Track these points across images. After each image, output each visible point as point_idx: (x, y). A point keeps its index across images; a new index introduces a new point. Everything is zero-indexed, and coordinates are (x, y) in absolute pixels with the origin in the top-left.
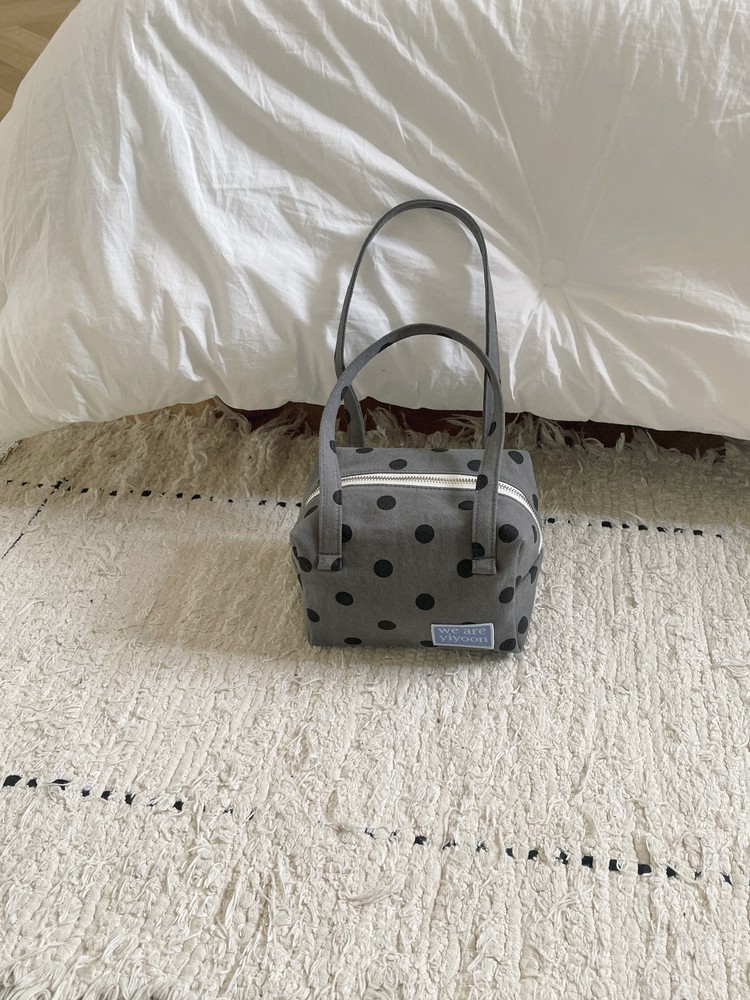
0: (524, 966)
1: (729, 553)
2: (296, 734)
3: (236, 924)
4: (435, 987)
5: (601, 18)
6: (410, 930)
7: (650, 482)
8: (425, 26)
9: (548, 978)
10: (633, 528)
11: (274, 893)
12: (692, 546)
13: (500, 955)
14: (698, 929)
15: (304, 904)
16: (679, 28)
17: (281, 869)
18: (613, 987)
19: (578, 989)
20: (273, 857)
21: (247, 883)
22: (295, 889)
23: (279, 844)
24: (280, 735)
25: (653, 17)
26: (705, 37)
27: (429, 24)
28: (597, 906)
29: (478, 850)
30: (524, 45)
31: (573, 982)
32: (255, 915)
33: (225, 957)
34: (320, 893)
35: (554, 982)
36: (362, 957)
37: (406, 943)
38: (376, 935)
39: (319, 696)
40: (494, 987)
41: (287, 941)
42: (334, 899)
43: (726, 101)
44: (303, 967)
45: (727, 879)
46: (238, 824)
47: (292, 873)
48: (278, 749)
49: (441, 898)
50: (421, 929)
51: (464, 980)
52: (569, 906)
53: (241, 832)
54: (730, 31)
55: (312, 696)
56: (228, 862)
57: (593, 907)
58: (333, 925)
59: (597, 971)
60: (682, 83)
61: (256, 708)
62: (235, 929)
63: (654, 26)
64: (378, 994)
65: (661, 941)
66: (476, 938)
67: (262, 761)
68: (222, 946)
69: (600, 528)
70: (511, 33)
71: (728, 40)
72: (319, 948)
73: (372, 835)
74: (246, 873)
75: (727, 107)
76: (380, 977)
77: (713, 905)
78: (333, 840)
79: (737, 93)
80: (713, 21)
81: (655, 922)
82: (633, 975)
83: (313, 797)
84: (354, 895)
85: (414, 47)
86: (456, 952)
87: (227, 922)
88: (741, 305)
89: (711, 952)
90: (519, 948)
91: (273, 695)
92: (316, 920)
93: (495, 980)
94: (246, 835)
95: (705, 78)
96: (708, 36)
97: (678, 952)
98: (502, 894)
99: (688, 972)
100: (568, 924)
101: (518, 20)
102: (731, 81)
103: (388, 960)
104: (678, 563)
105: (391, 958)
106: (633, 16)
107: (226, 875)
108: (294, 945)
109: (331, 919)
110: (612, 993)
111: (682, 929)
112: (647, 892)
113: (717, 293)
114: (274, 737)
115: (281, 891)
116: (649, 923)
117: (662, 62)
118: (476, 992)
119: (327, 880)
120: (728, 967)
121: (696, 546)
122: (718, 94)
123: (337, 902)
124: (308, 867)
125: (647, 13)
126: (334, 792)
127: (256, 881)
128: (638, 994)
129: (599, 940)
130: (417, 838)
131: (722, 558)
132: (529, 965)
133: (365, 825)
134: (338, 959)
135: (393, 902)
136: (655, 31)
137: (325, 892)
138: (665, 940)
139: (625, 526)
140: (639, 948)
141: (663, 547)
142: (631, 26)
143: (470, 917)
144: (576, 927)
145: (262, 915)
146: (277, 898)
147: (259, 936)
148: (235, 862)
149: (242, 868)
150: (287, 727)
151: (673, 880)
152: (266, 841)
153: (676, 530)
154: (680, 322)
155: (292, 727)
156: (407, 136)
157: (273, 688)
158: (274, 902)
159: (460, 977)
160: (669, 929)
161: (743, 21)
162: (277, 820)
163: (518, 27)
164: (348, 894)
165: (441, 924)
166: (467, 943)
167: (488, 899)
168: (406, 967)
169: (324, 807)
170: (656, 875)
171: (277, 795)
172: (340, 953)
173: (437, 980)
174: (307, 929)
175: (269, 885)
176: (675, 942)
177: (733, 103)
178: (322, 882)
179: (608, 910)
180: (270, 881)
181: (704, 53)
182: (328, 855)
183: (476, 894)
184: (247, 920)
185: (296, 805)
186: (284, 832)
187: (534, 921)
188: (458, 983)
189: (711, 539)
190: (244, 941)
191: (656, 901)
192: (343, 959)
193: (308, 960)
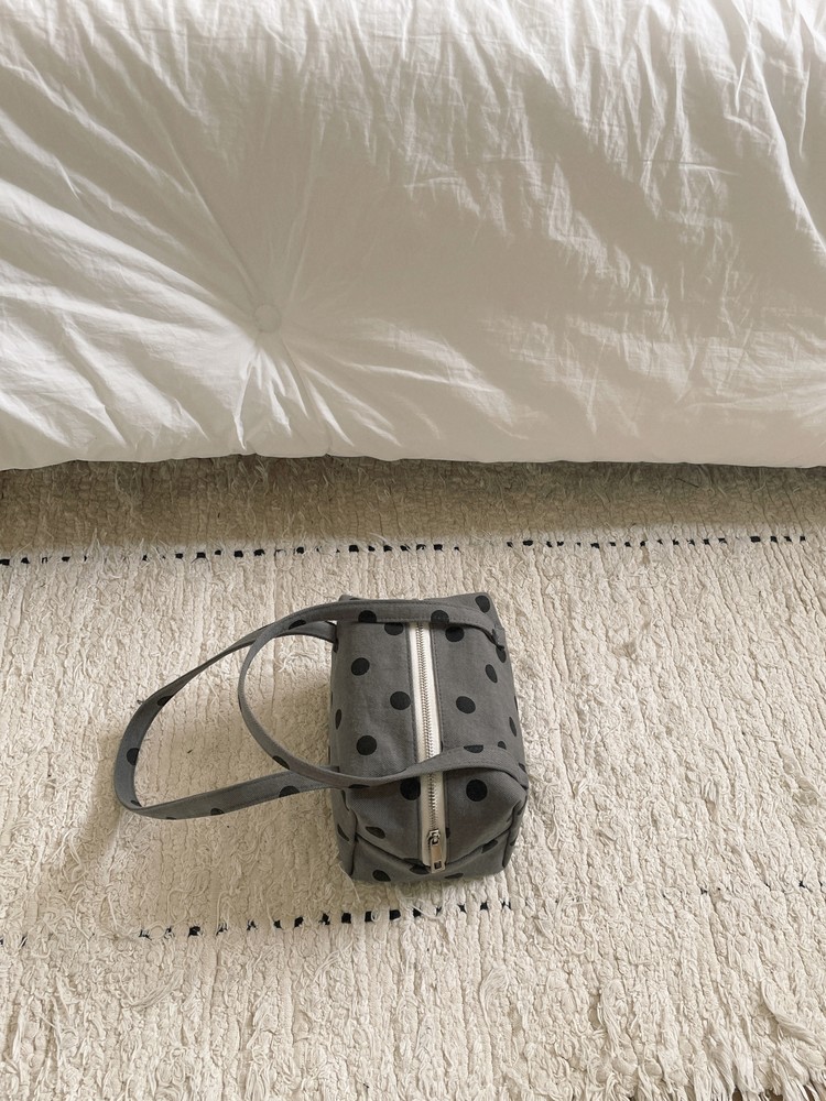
0: (295, 1031)
1: (466, 568)
2: (59, 844)
3: (24, 1056)
4: (219, 1071)
5: (277, 72)
6: (192, 1022)
7: (393, 491)
8: (78, 73)
9: (317, 1036)
10: (379, 549)
11: (57, 1018)
12: (432, 565)
13: (274, 1027)
14: (439, 961)
15: (89, 1021)
16: (361, 88)
17: (61, 990)
18: (370, 1030)
19: (342, 1040)
20: (52, 981)
21: (29, 1014)
22: (78, 1008)
23: (56, 966)
24: (40, 850)
25: (333, 75)
26: (388, 99)
27: (83, 71)
28: (356, 960)
29: (249, 929)
30: (197, 99)
31: (338, 1035)
32: (41, 1043)
33: (19, 1091)
34: (103, 1006)
35: (321, 1039)
36: (150, 1058)
37: (190, 1036)
38: (160, 1035)
39: (78, 797)
40: (271, 1057)
41: (77, 1060)
42: (118, 1008)
43: (417, 166)
44: (96, 1082)
45: (462, 908)
46: (10, 954)
47: (73, 992)
48: (42, 864)
49: (218, 985)
50: (202, 1018)
51: (244, 1058)
52: (332, 965)
53: (14, 962)
54: (414, 93)
55: (70, 797)
56: (6, 996)
57: (353, 962)
58: (120, 1034)
59: (358, 1020)
60: (371, 146)
61: (10, 822)
62: (25, 1060)
63: (336, 86)
64: (168, 1091)
65: (410, 977)
66: (253, 1015)
67: (26, 881)
68: (15, 1080)
69: (347, 554)
70: (181, 85)
71: (412, 102)
72: (108, 1060)
73: (147, 936)
74: (27, 1003)
75: (418, 172)
76: (169, 1073)
77: (451, 937)
78: (109, 950)
79: (426, 158)
80: (396, 82)
81: (404, 964)
82: (387, 1016)
83: (84, 910)
84: (137, 1001)
85: (69, 95)
86: (235, 1033)
87: (15, 1058)
88: (454, 352)
89: (450, 980)
90: (291, 1014)
91: (28, 804)
92: (103, 1033)
93: (271, 1051)
94: (20, 965)
95: (393, 141)
96: (392, 100)
97: (424, 987)
98: (273, 969)
99: (431, 1003)
100: (332, 982)
101: (187, 71)
102: (420, 145)
103: (174, 1056)
104: (421, 586)
105: (177, 1052)
106: (312, 74)
107: (7, 1009)
108: (84, 1063)
109: (116, 1029)
110: (370, 1038)
111: (427, 964)
112: (396, 935)
113: (430, 342)
114: (35, 852)
115: (64, 1013)
116: (399, 964)
117: (348, 124)
118: (256, 1067)
119: (108, 992)
120: (463, 990)
121: (436, 564)
122: (408, 159)
123: (120, 1012)
124: (88, 984)
125: (327, 70)
126: (105, 899)
127: (38, 1009)
128: (392, 1031)
129: (358, 991)
130: (191, 929)
131: (460, 574)
132: (300, 1029)
133: (140, 929)
134: (128, 1066)
135: (174, 998)
136: (337, 91)
137: (108, 1003)
138: (412, 977)
139: (371, 549)
140: (392, 990)
141: (407, 570)
142: (311, 84)
143: (246, 997)
144: (338, 984)
145: (49, 1041)
146: (61, 1021)
147: (49, 1062)
148: (13, 994)
149: (21, 999)
150: (47, 838)
151: (419, 920)
152: (42, 967)
153: (418, 547)
154: (399, 371)
155: (53, 836)
156: (79, 191)
157: (26, 796)
158: (58, 1026)
159: (240, 1056)
160: (415, 967)
161: (425, 84)
162: (51, 941)
163: (188, 78)
164: (131, 1001)
165: (219, 1010)
166: (244, 1022)
167: (261, 975)
168: (191, 1060)
169: (97, 916)
170: (405, 919)
171: (47, 915)
172: (129, 1060)
173: (220, 1063)
174: (95, 1045)
175: (51, 1010)
176: (420, 978)
177: (424, 168)
178: (104, 995)
179: (366, 961)
180: (53, 1006)
181: (389, 116)
182: (106, 967)
183: (250, 973)
184: (35, 1049)
185: (67, 921)
186: (59, 953)
187: (302, 988)
188: (239, 1060)
189: (450, 553)
190: (36, 1070)
191: (405, 943)
192: (132, 1065)
193: (99, 1074)
